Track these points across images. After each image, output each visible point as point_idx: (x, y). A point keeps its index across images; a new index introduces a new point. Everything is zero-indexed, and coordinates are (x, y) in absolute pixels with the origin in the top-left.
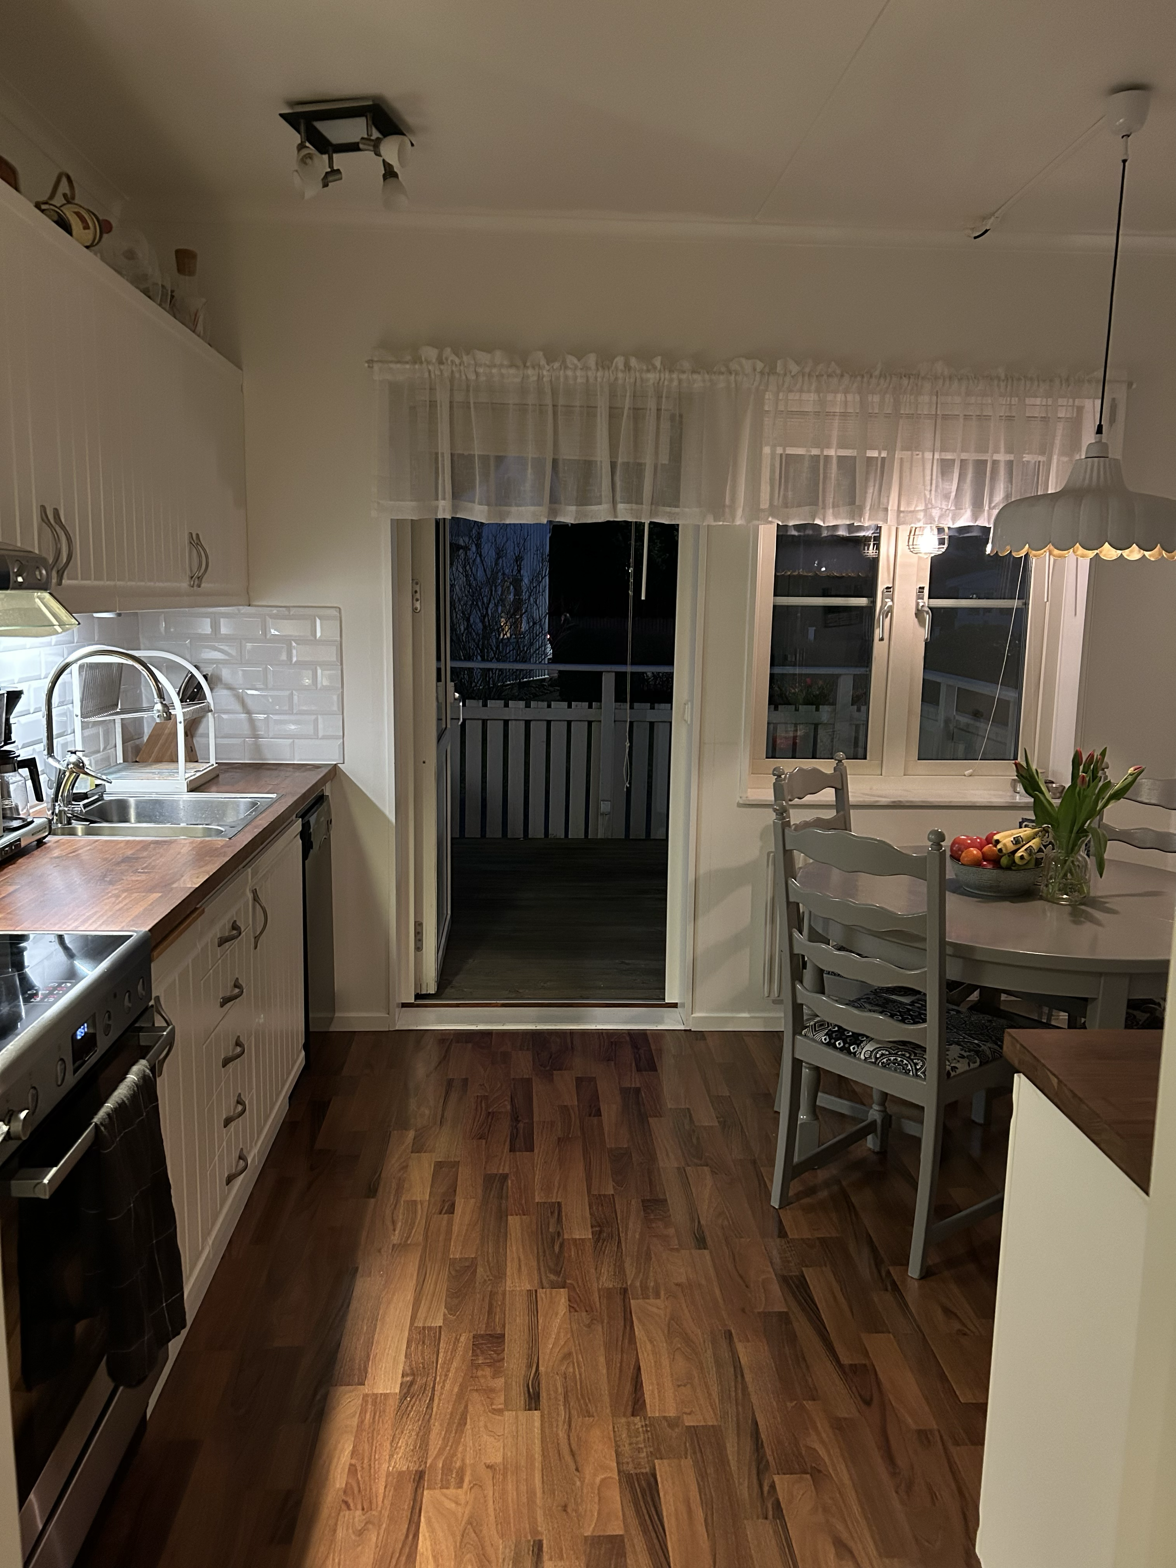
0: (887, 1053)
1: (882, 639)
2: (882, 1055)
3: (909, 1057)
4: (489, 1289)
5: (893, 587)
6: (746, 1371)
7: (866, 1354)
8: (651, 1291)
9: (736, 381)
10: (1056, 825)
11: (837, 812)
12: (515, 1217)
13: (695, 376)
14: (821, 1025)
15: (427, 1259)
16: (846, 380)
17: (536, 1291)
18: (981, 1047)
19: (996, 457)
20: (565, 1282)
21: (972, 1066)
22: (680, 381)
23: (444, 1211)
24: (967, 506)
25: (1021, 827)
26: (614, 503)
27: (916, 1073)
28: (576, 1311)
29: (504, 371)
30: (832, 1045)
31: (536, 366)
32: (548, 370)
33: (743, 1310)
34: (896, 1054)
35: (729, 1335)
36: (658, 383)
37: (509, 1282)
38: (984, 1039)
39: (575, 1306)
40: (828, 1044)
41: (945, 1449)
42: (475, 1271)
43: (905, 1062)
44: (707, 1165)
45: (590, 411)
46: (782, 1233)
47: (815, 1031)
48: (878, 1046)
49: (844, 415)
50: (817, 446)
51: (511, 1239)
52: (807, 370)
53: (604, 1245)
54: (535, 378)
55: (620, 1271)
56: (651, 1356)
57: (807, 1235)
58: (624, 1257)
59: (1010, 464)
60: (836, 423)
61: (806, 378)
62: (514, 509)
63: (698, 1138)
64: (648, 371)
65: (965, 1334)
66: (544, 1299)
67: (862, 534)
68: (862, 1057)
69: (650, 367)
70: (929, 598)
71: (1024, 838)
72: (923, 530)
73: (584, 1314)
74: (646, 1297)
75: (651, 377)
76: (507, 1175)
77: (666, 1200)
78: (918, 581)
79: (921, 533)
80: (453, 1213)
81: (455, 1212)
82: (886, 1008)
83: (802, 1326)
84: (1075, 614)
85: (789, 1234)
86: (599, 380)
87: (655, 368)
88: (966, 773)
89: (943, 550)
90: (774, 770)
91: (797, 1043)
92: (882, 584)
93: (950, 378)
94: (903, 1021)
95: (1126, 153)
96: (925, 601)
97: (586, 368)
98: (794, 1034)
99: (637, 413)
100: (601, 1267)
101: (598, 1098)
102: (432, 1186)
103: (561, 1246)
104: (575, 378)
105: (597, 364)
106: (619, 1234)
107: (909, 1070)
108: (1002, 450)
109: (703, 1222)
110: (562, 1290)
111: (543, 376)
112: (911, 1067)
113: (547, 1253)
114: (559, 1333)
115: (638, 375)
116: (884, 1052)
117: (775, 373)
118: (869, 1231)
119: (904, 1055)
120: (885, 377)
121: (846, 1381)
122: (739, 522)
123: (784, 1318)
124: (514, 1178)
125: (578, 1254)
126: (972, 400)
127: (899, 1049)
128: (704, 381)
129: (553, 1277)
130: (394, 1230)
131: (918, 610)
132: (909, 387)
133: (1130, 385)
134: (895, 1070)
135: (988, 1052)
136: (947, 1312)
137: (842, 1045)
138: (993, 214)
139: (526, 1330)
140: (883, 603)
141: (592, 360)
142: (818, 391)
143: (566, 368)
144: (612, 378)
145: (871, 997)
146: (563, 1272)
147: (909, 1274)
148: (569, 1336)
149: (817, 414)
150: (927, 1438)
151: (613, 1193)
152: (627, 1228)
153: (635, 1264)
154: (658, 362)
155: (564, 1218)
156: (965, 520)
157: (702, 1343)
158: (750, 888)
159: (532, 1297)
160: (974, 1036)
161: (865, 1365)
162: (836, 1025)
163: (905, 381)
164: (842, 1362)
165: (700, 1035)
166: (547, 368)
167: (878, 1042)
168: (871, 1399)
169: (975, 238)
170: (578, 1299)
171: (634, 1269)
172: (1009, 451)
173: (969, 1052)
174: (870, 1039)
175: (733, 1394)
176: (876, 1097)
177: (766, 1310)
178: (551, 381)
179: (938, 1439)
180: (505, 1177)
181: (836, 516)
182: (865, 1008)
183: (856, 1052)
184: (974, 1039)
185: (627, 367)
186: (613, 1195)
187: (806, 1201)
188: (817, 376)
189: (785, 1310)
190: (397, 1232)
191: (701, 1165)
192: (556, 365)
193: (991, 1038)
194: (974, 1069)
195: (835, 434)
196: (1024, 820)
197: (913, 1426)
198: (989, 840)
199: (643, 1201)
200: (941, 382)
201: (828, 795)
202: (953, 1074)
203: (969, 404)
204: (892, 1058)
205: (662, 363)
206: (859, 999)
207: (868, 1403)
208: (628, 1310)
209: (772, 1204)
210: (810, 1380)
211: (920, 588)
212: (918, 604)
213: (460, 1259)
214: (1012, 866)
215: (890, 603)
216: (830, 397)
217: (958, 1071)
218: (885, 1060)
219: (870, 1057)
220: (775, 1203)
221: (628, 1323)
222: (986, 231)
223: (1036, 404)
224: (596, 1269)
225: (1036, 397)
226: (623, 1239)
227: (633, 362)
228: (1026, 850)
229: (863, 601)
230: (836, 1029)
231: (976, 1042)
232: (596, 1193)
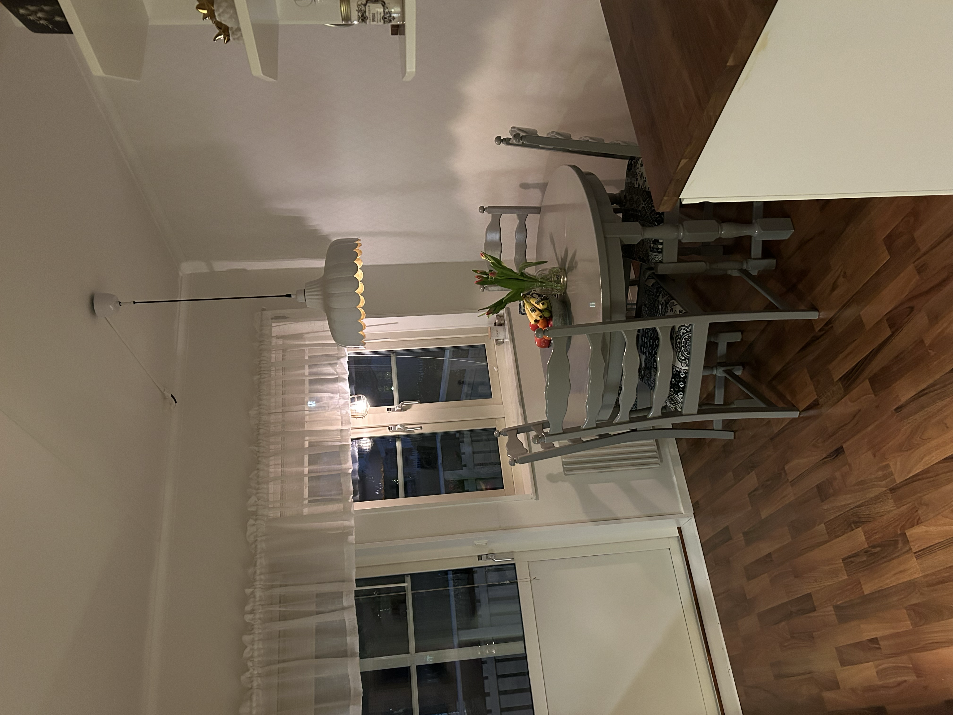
0: (680, 353)
1: (421, 428)
2: (682, 356)
3: (680, 339)
4: (926, 589)
5: (388, 426)
6: (920, 389)
7: (880, 321)
8: (885, 472)
9: (261, 536)
10: (520, 290)
11: (532, 430)
12: (864, 589)
13: (258, 564)
14: (672, 400)
15: (919, 646)
16: (261, 466)
17: (915, 553)
18: (663, 303)
19: (307, 374)
20: (900, 534)
21: (676, 303)
22: (261, 574)
23: (877, 646)
24: (337, 386)
25: (526, 314)
26: (344, 608)
27: (689, 332)
28: (919, 518)
29: (254, 705)
30: (683, 390)
31: (251, 679)
32: (254, 670)
33: (877, 407)
34: (679, 348)
35: (899, 409)
36: (262, 589)
37: (916, 576)
38: (658, 303)
39: (916, 521)
40: (683, 392)
41: (925, 254)
42: (915, 605)
43: (683, 340)
44: (784, 468)
45: (283, 635)
46: (814, 405)
47: (677, 402)
48: (677, 359)
49: (283, 465)
50: (302, 480)
51: (881, 587)
52: (254, 492)
53: (863, 516)
54: (259, 679)
55: (877, 499)
56: (933, 454)
57: (811, 387)
58: (867, 500)
59: (310, 366)
60: (287, 470)
61: (260, 491)
62: (352, 685)
63: (767, 481)
64: (254, 597)
65: (845, 273)
66: (919, 545)
67: (357, 454)
68: (687, 368)
69: (252, 596)
70: (394, 405)
71: (531, 307)
72: (353, 410)
73: (920, 512)
74: (892, 474)
75: (259, 594)
76: (834, 607)
77: (817, 486)
78: (384, 412)
79: (355, 411)
80: (876, 638)
81: (875, 637)
82: (651, 367)
83: (875, 366)
84: (397, 323)
85: (814, 399)
86: (260, 631)
87: (253, 593)
88: (496, 370)
89: (364, 397)
90: (511, 465)
91: (688, 413)
92: (387, 433)
93: (260, 405)
94: (657, 346)
95: (130, 303)
96: (396, 407)
97: (252, 642)
98: (682, 415)
99: (283, 600)
100: (880, 512)
101: (758, 560)
102: (861, 663)
103: (874, 547)
104: (259, 649)
105: (250, 634)
106: (852, 509)
107: (688, 337)
108: (302, 371)
109: (825, 456)
110: (907, 534)
111: (258, 674)
112: (685, 336)
113: (883, 555)
114: (940, 525)
115: (258, 603)
116: (680, 355)
117: (256, 511)
118: (797, 351)
119: (679, 343)
120: (259, 443)
121: (902, 327)
122: (352, 523)
123: (873, 380)
124: (835, 601)
125: (876, 533)
126: (273, 391)
127: (676, 347)
128: (261, 558)
129: (900, 545)
130: (905, 681)
131: (401, 410)
132: (265, 428)
133: (264, 310)
134: (690, 345)
135: (666, 298)
136: (834, 287)
137: (682, 383)
138: (162, 392)
139: (948, 549)
140: (399, 430)
141: (246, 638)
142: (267, 483)
143: (252, 657)
144: (259, 621)
145: (646, 378)
146: (894, 539)
147: (818, 318)
148: (939, 517)
149: (282, 482)
150: (921, 267)
151: (823, 524)
152: (845, 505)
153: (870, 490)
154: (248, 591)
155: (853, 553)
156: (345, 386)
157: (911, 424)
158: (590, 485)
159: (920, 554)
160: (657, 310)
161: (887, 320)
162: (670, 391)
163: (261, 431)
164: (891, 333)
165: (696, 507)
166: (251, 670)
167: (674, 361)
168: (909, 307)
169: (176, 402)
170: (910, 520)
171: (873, 489)
172: (303, 368)
173: (668, 307)
174: (674, 367)
175: (939, 391)
176: (708, 373)
177: (872, 392)
178: (261, 667)
179: (919, 261)
180: (837, 608)
181: (346, 462)
182: (654, 379)
183: (684, 373)
184: (659, 308)
185: (252, 612)
186: (825, 524)
187: (789, 397)
188: (258, 485)
189: (867, 381)
190: (906, 678)
191: (785, 471)
192: (250, 664)
193: (656, 300)
194: (677, 302)
195: (295, 469)
196: (520, 312)
197: (917, 277)
198: (535, 328)
199: (823, 501)
200: (262, 411)
201: (521, 437)
202: (684, 311)
203: (275, 393)
204: (683, 349)
205: (249, 588)
206: (649, 385)
207: (912, 309)
208: (905, 482)
209: (797, 417)
210: (911, 348)
211: (388, 411)
212: (398, 411)
213: (911, 620)
214: (549, 309)
215: (399, 426)
216: (272, 475)
217: (681, 309)
218: (685, 353)
219: (685, 363)
220: (795, 415)
221: (915, 479)
222: (172, 396)
223: (275, 356)
224: (883, 516)
225: (271, 357)
226: (854, 505)
227: (248, 608)
228: (538, 304)
229: (398, 444)
230: (672, 389)
231: (660, 307)
232: (827, 536)
